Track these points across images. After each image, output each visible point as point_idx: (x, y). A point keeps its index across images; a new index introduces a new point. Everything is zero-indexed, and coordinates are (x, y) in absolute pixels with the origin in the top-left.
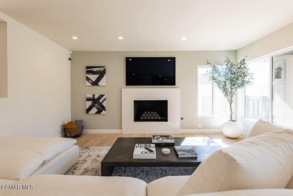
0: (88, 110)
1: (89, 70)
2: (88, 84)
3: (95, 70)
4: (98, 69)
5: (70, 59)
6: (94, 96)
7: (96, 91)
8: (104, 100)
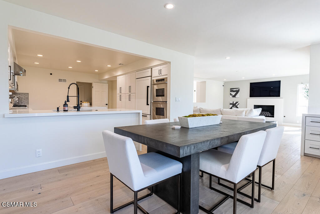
1: (232, 90)
2: (231, 97)
3: (234, 90)
4: (236, 89)
5: (223, 86)
6: (233, 102)
7: (234, 100)
8: (238, 104)
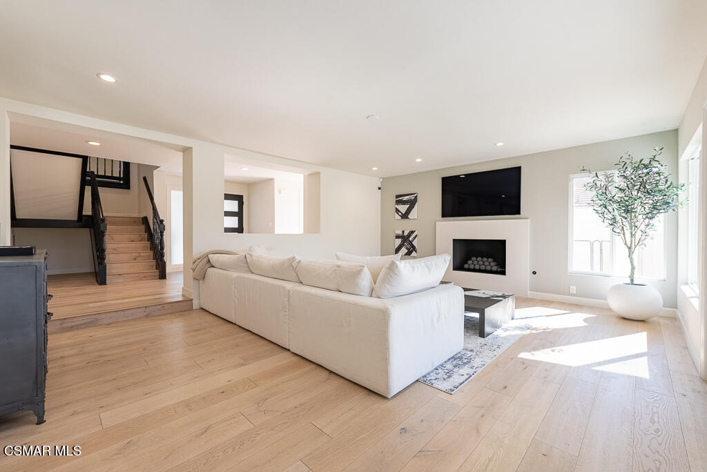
0: (397, 251)
1: (399, 199)
2: (397, 217)
3: (405, 198)
4: (407, 197)
5: (379, 188)
6: (403, 232)
7: (405, 227)
8: (415, 238)
